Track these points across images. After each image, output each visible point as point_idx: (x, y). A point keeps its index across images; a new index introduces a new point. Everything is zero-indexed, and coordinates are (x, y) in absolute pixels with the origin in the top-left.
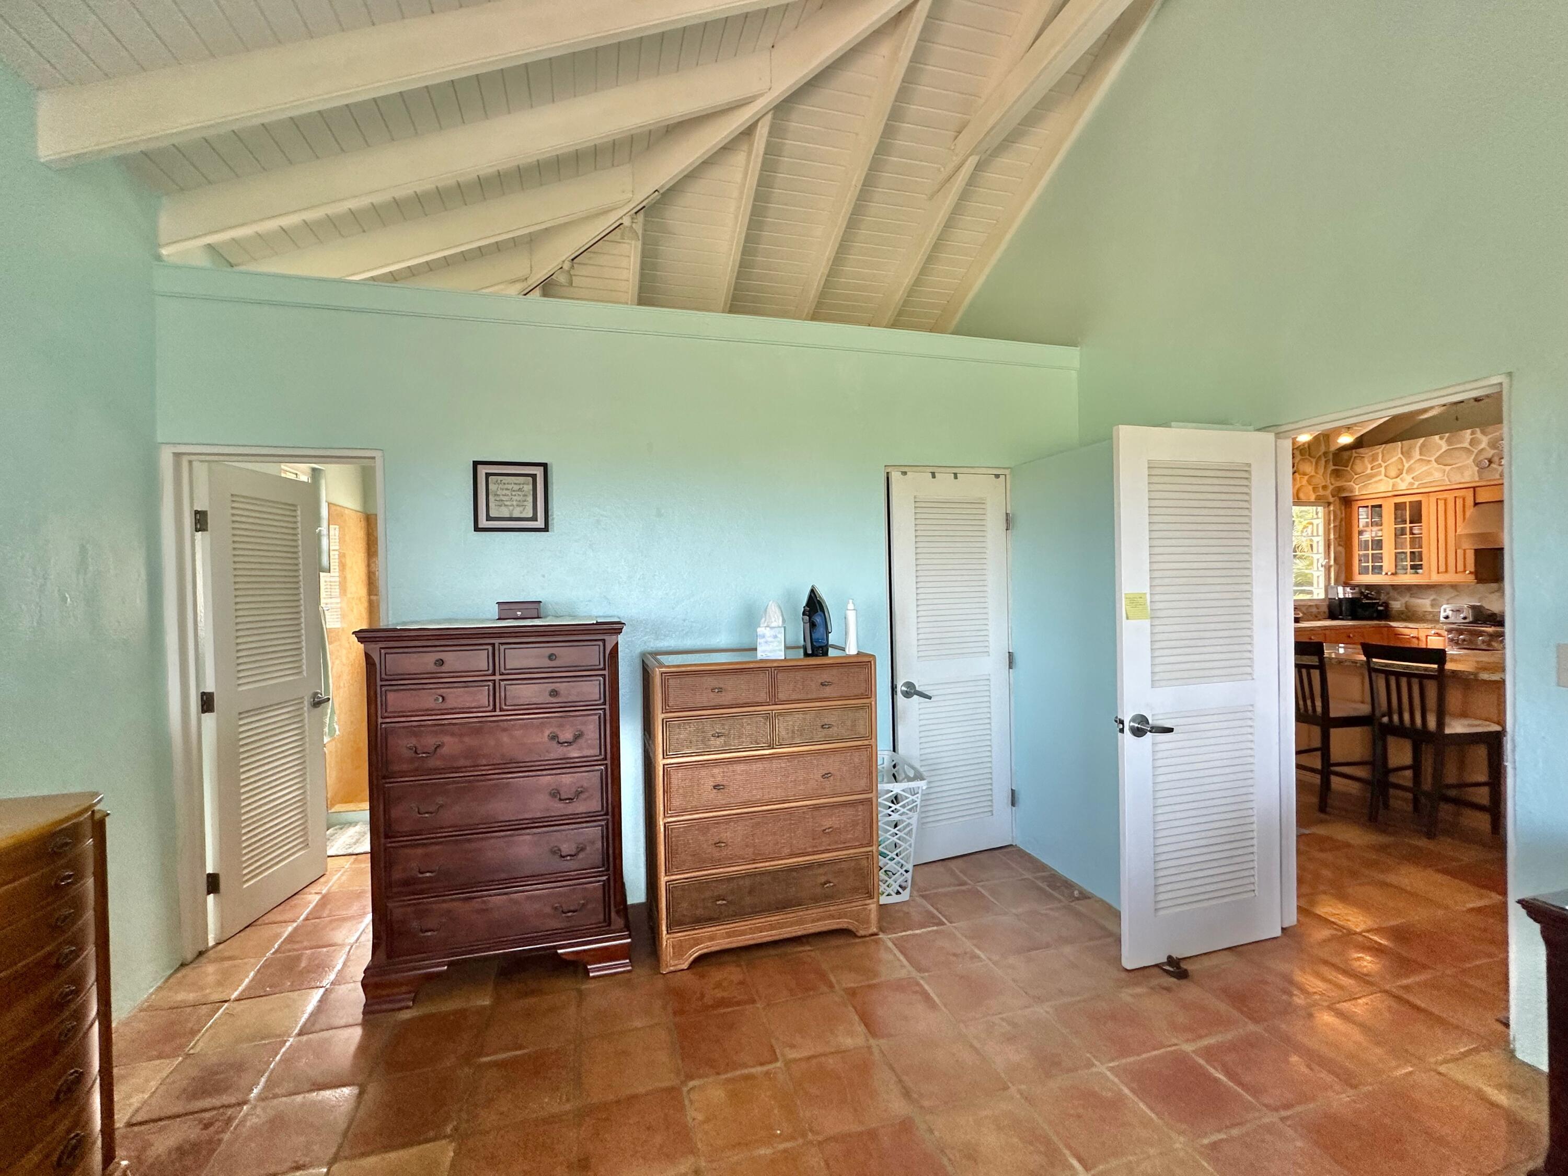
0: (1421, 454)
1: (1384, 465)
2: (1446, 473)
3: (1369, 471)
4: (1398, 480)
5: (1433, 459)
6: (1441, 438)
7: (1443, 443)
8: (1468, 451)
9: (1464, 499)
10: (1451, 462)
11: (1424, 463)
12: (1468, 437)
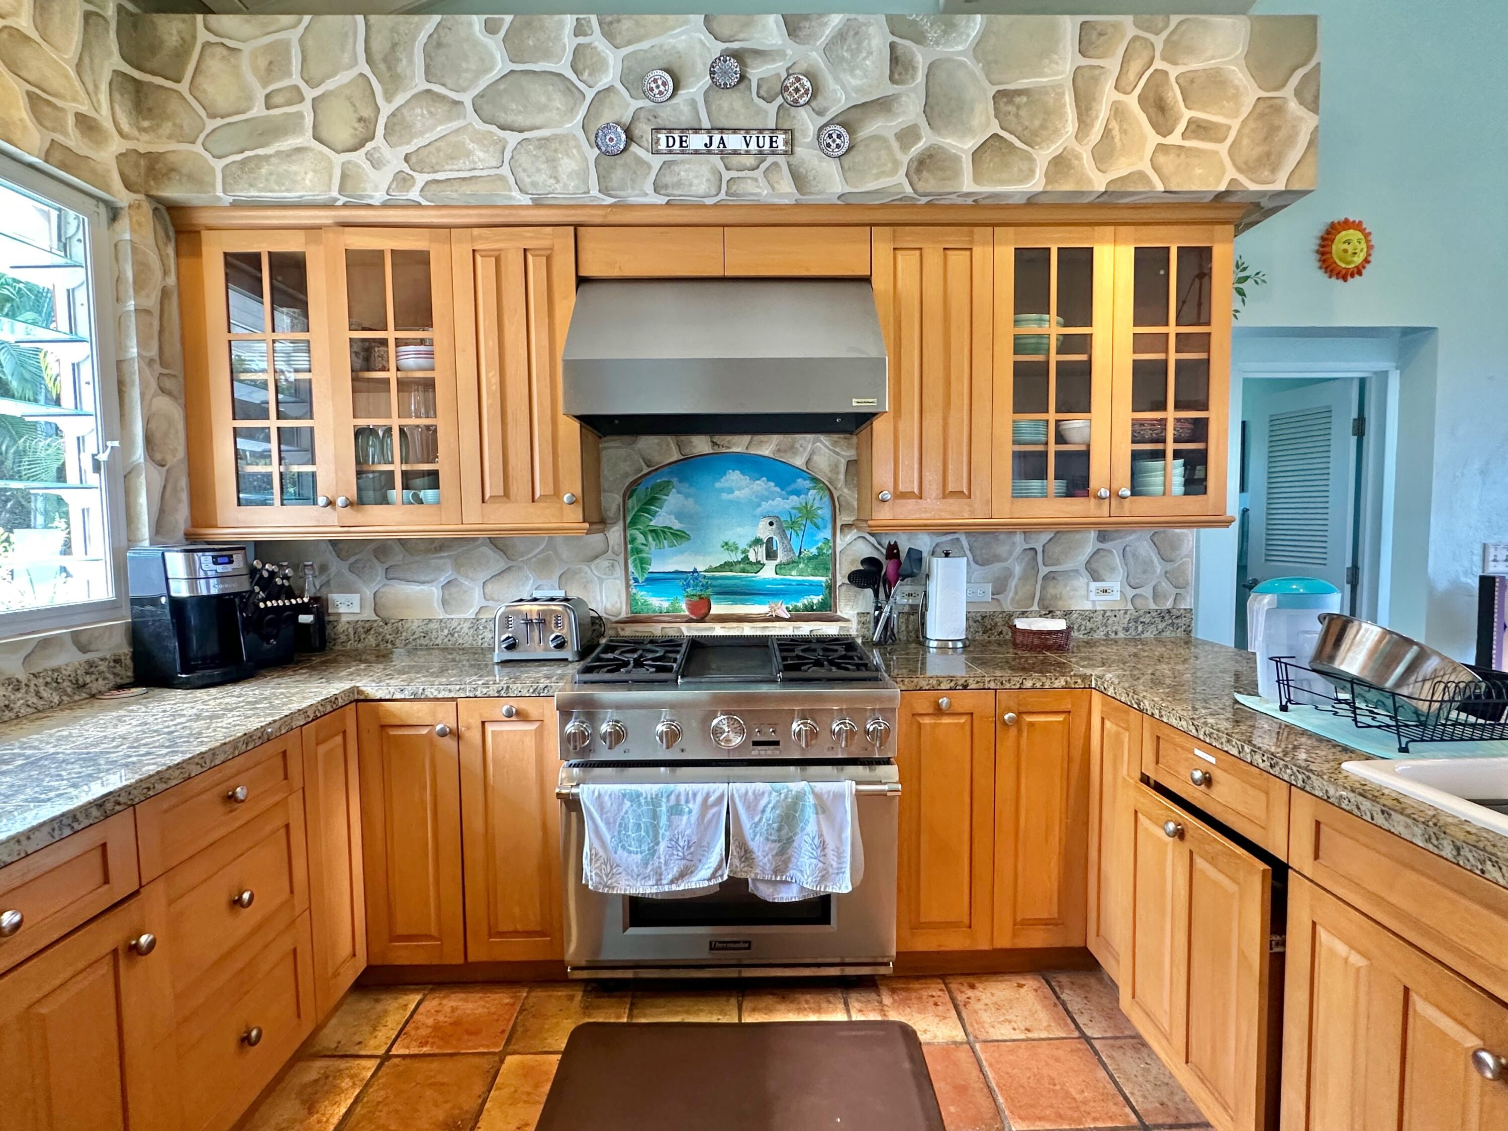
0: (429, 76)
1: (310, 94)
2: (508, 155)
3: (258, 110)
4: (358, 157)
5: (467, 98)
6: (491, 28)
7: (494, 45)
8: (570, 89)
9: (549, 258)
10: (520, 120)
11: (441, 109)
12: (569, 42)
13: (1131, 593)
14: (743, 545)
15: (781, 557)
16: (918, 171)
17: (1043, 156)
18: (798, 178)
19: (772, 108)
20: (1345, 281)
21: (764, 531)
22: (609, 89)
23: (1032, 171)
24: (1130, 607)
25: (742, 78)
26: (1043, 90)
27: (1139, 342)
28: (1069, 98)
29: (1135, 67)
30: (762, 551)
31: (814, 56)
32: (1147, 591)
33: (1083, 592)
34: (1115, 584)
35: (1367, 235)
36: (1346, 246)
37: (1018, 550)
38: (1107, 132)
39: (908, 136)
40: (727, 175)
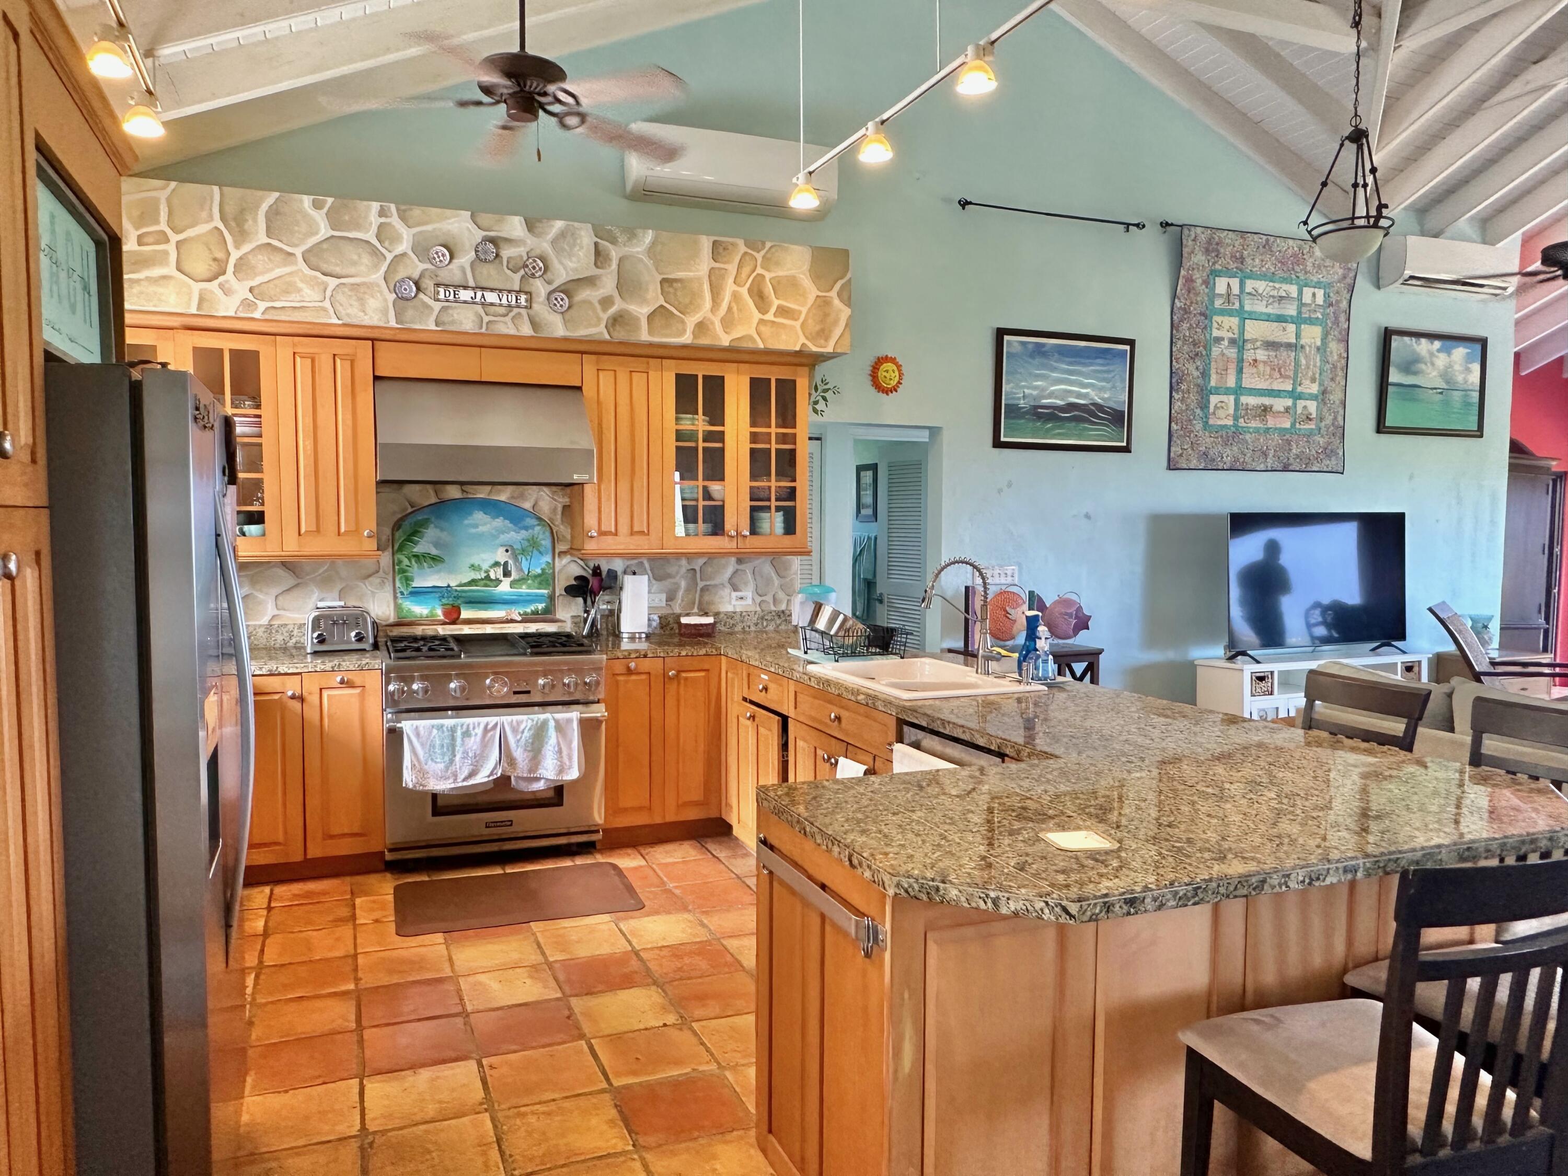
0: (269, 233)
1: (174, 238)
2: (328, 293)
4: (213, 286)
5: (298, 252)
6: (317, 205)
7: (319, 217)
8: (375, 252)
9: (352, 362)
10: (338, 270)
11: (278, 258)
12: (374, 220)
13: (758, 599)
14: (485, 566)
15: (514, 575)
16: (613, 325)
17: (691, 322)
18: (534, 324)
19: (517, 277)
20: (887, 394)
21: (501, 556)
22: (404, 255)
23: (685, 331)
24: (758, 609)
25: (497, 255)
26: (691, 280)
27: (754, 438)
28: (706, 287)
29: (746, 270)
30: (500, 571)
31: (545, 246)
32: (769, 598)
33: (727, 599)
34: (748, 593)
35: (899, 367)
36: (885, 374)
37: (683, 570)
38: (730, 309)
39: (606, 302)
40: (486, 319)
